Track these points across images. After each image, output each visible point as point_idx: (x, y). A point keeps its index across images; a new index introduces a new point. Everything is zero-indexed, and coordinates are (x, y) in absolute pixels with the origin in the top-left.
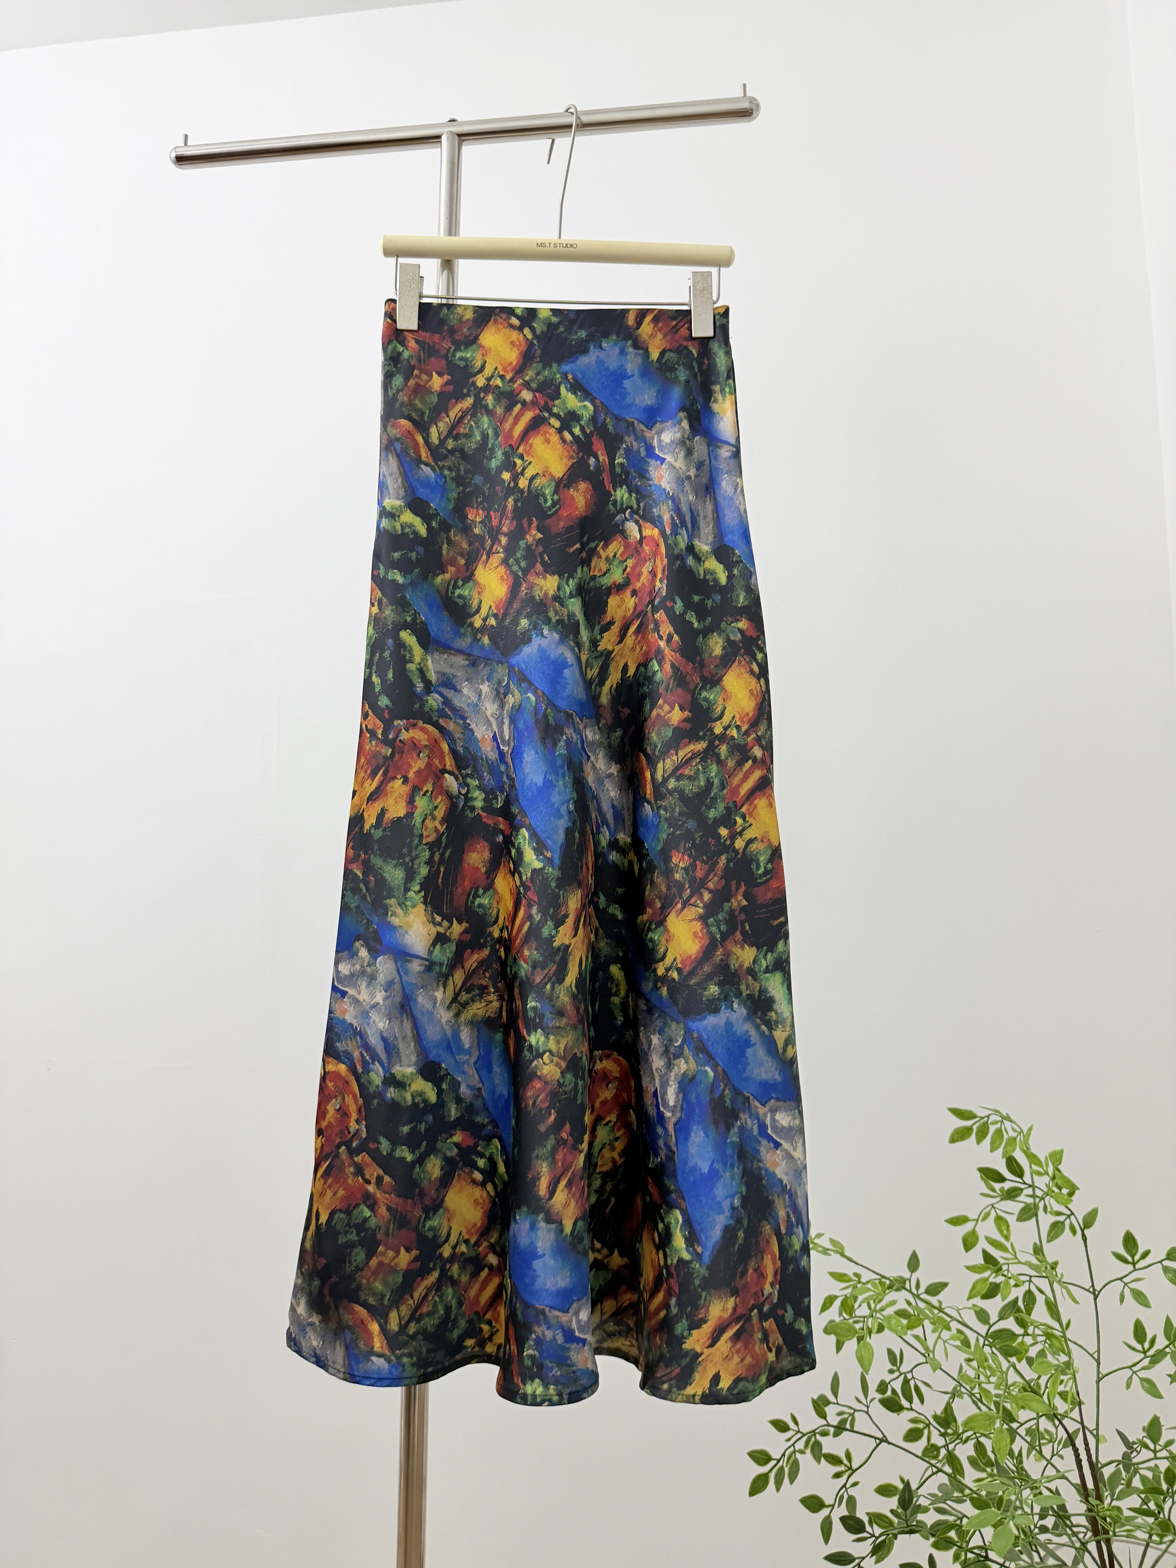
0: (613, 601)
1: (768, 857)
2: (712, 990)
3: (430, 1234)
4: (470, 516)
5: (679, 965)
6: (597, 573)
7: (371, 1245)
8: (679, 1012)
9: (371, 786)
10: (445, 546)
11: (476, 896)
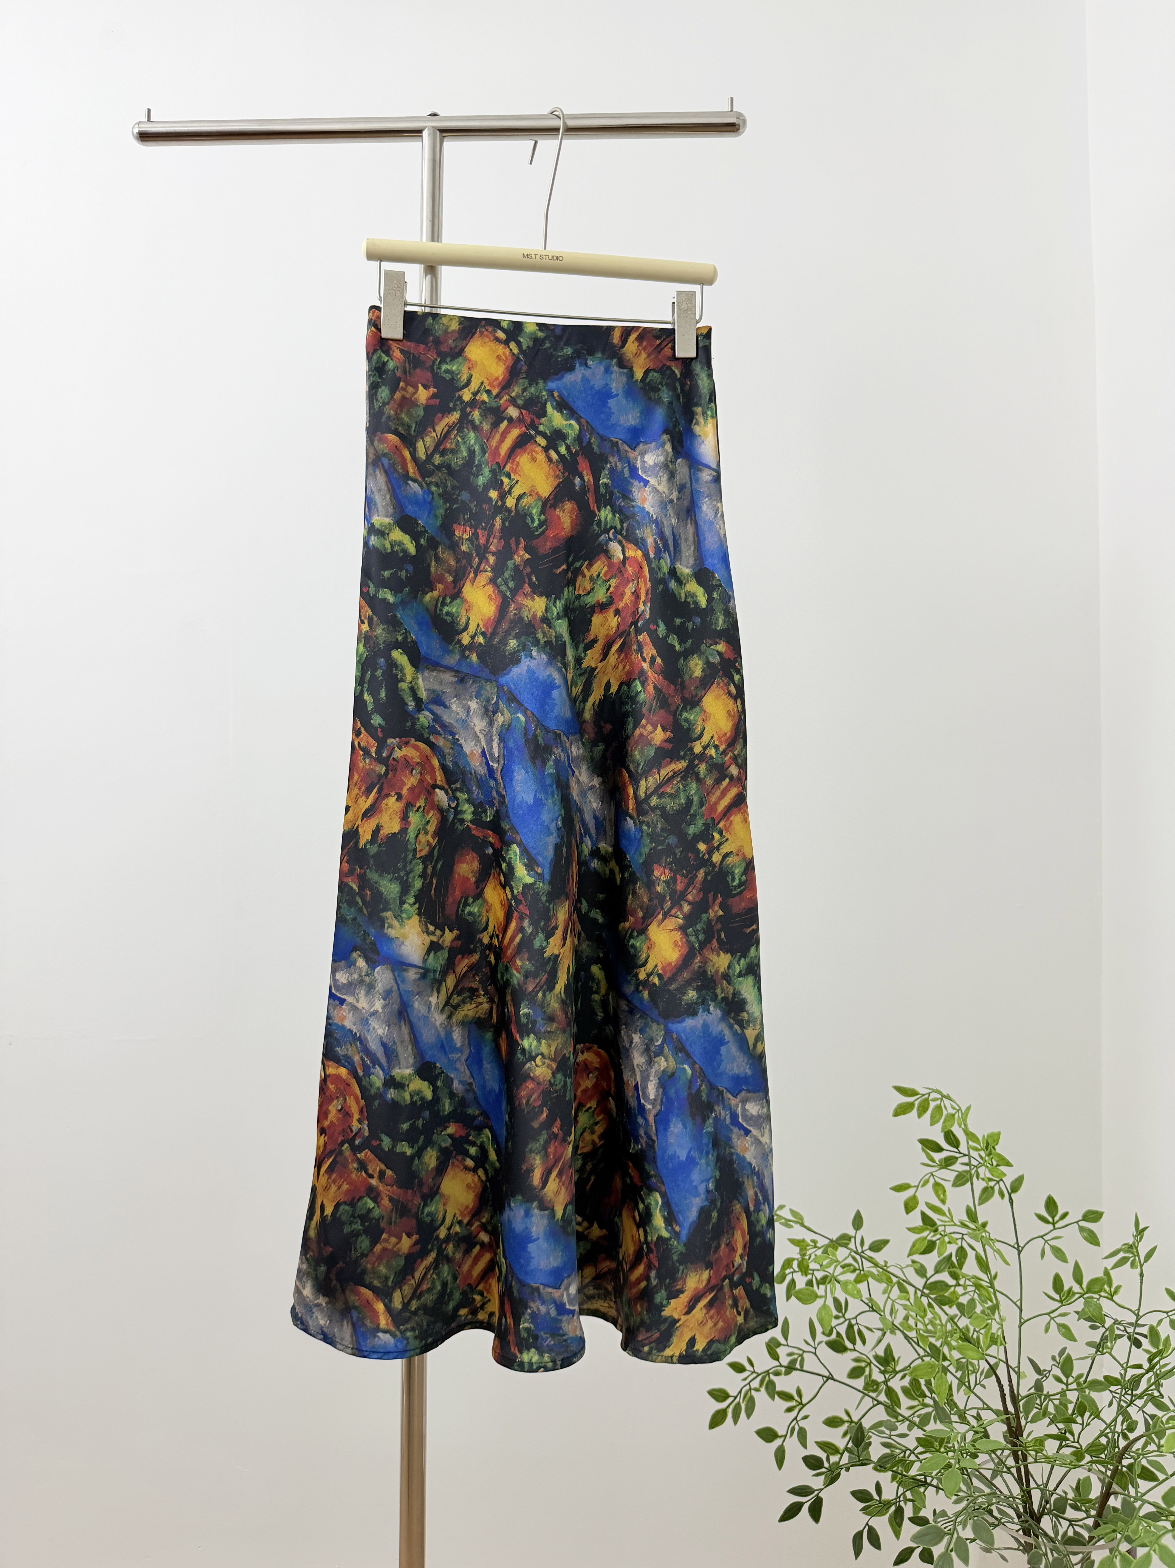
0: (596, 619)
1: (742, 870)
2: (690, 995)
3: (428, 1219)
4: (458, 533)
5: (660, 972)
6: (581, 592)
7: (374, 1232)
8: (659, 1015)
9: (365, 803)
10: (433, 563)
11: (466, 904)
